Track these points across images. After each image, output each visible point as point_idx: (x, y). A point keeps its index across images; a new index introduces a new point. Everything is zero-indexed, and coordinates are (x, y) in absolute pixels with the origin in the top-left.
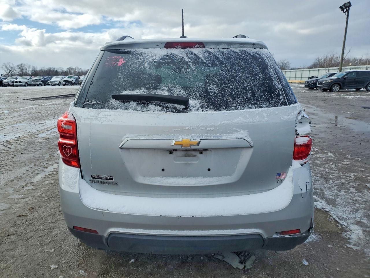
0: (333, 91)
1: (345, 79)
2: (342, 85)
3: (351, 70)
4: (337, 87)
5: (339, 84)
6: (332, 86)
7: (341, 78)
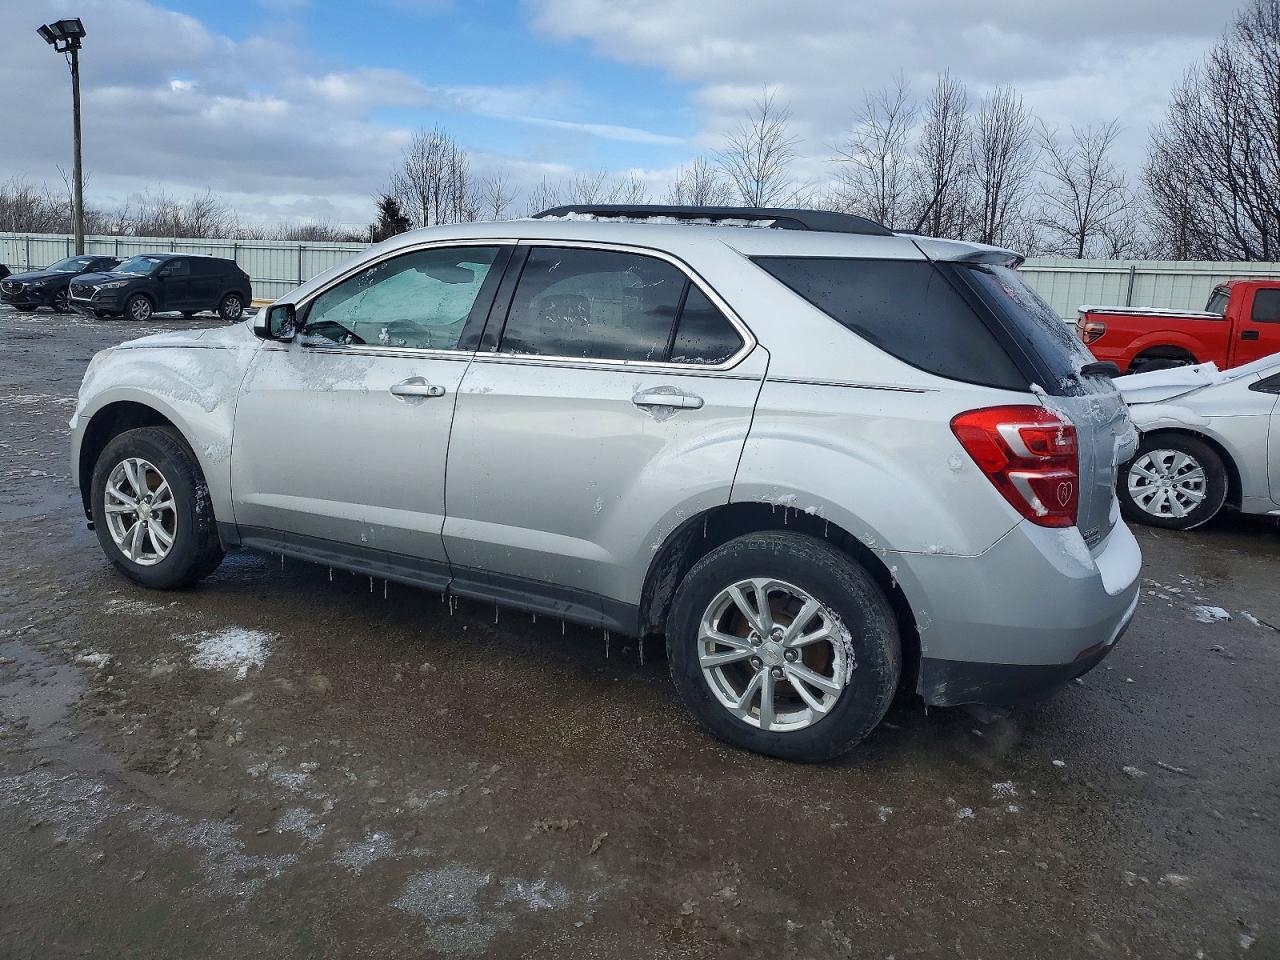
0: (132, 318)
1: (161, 279)
2: (156, 300)
3: (173, 254)
4: (144, 305)
5: (148, 297)
6: (128, 300)
7: (151, 275)
